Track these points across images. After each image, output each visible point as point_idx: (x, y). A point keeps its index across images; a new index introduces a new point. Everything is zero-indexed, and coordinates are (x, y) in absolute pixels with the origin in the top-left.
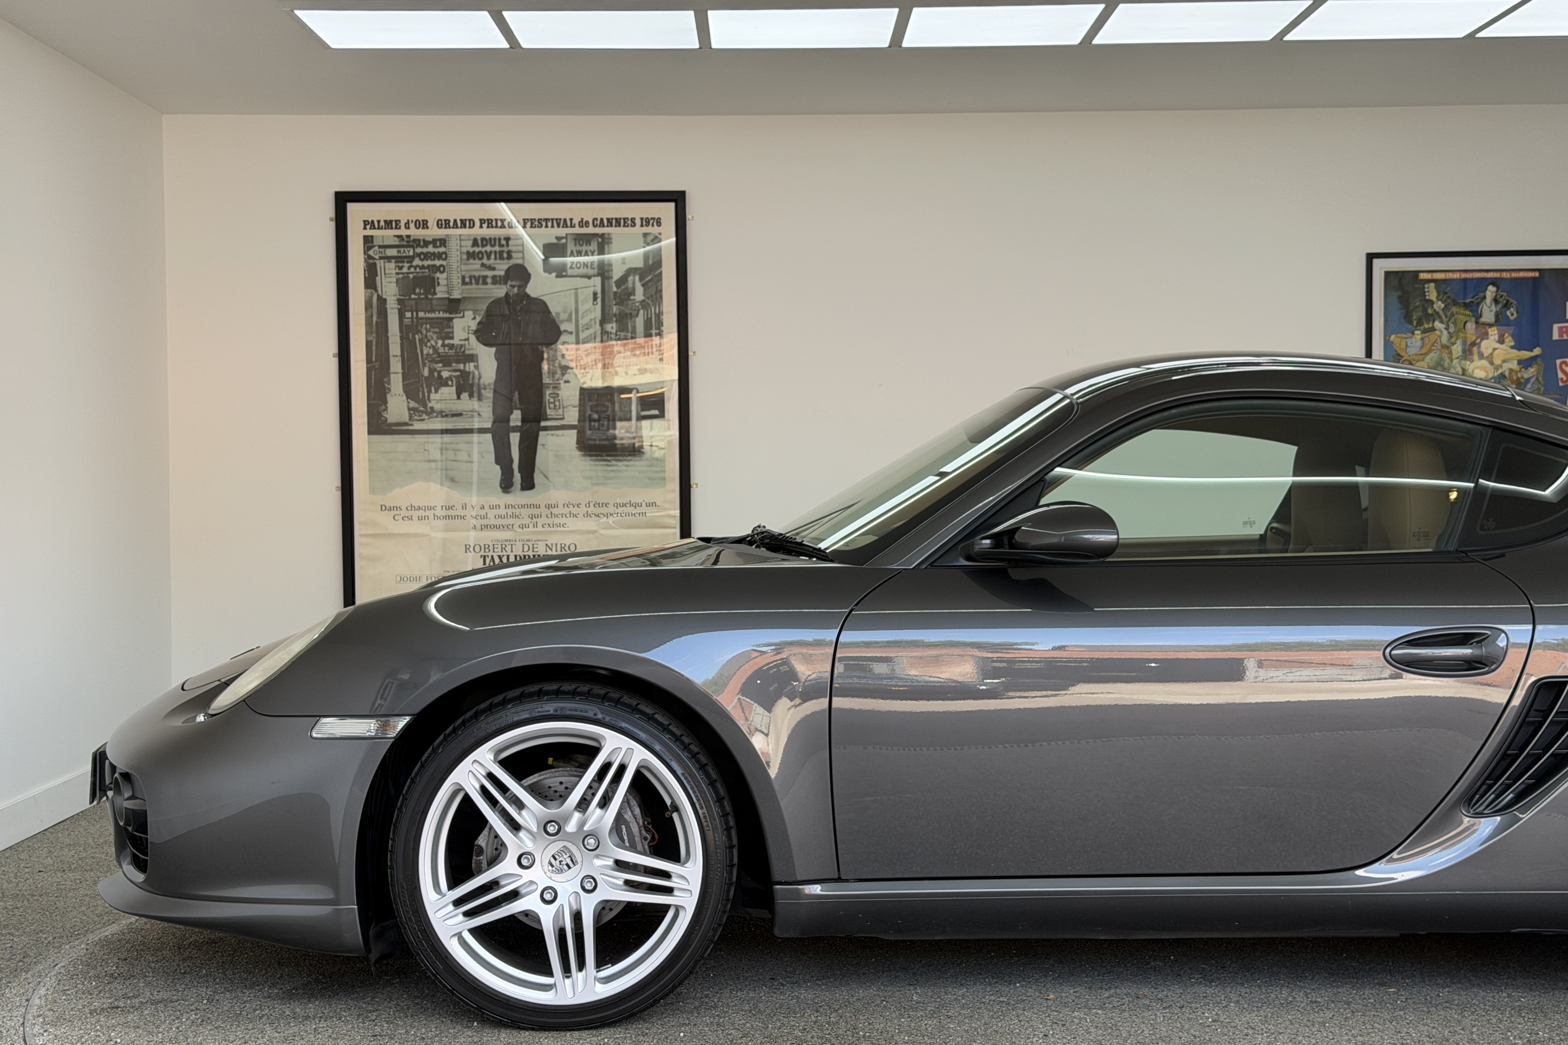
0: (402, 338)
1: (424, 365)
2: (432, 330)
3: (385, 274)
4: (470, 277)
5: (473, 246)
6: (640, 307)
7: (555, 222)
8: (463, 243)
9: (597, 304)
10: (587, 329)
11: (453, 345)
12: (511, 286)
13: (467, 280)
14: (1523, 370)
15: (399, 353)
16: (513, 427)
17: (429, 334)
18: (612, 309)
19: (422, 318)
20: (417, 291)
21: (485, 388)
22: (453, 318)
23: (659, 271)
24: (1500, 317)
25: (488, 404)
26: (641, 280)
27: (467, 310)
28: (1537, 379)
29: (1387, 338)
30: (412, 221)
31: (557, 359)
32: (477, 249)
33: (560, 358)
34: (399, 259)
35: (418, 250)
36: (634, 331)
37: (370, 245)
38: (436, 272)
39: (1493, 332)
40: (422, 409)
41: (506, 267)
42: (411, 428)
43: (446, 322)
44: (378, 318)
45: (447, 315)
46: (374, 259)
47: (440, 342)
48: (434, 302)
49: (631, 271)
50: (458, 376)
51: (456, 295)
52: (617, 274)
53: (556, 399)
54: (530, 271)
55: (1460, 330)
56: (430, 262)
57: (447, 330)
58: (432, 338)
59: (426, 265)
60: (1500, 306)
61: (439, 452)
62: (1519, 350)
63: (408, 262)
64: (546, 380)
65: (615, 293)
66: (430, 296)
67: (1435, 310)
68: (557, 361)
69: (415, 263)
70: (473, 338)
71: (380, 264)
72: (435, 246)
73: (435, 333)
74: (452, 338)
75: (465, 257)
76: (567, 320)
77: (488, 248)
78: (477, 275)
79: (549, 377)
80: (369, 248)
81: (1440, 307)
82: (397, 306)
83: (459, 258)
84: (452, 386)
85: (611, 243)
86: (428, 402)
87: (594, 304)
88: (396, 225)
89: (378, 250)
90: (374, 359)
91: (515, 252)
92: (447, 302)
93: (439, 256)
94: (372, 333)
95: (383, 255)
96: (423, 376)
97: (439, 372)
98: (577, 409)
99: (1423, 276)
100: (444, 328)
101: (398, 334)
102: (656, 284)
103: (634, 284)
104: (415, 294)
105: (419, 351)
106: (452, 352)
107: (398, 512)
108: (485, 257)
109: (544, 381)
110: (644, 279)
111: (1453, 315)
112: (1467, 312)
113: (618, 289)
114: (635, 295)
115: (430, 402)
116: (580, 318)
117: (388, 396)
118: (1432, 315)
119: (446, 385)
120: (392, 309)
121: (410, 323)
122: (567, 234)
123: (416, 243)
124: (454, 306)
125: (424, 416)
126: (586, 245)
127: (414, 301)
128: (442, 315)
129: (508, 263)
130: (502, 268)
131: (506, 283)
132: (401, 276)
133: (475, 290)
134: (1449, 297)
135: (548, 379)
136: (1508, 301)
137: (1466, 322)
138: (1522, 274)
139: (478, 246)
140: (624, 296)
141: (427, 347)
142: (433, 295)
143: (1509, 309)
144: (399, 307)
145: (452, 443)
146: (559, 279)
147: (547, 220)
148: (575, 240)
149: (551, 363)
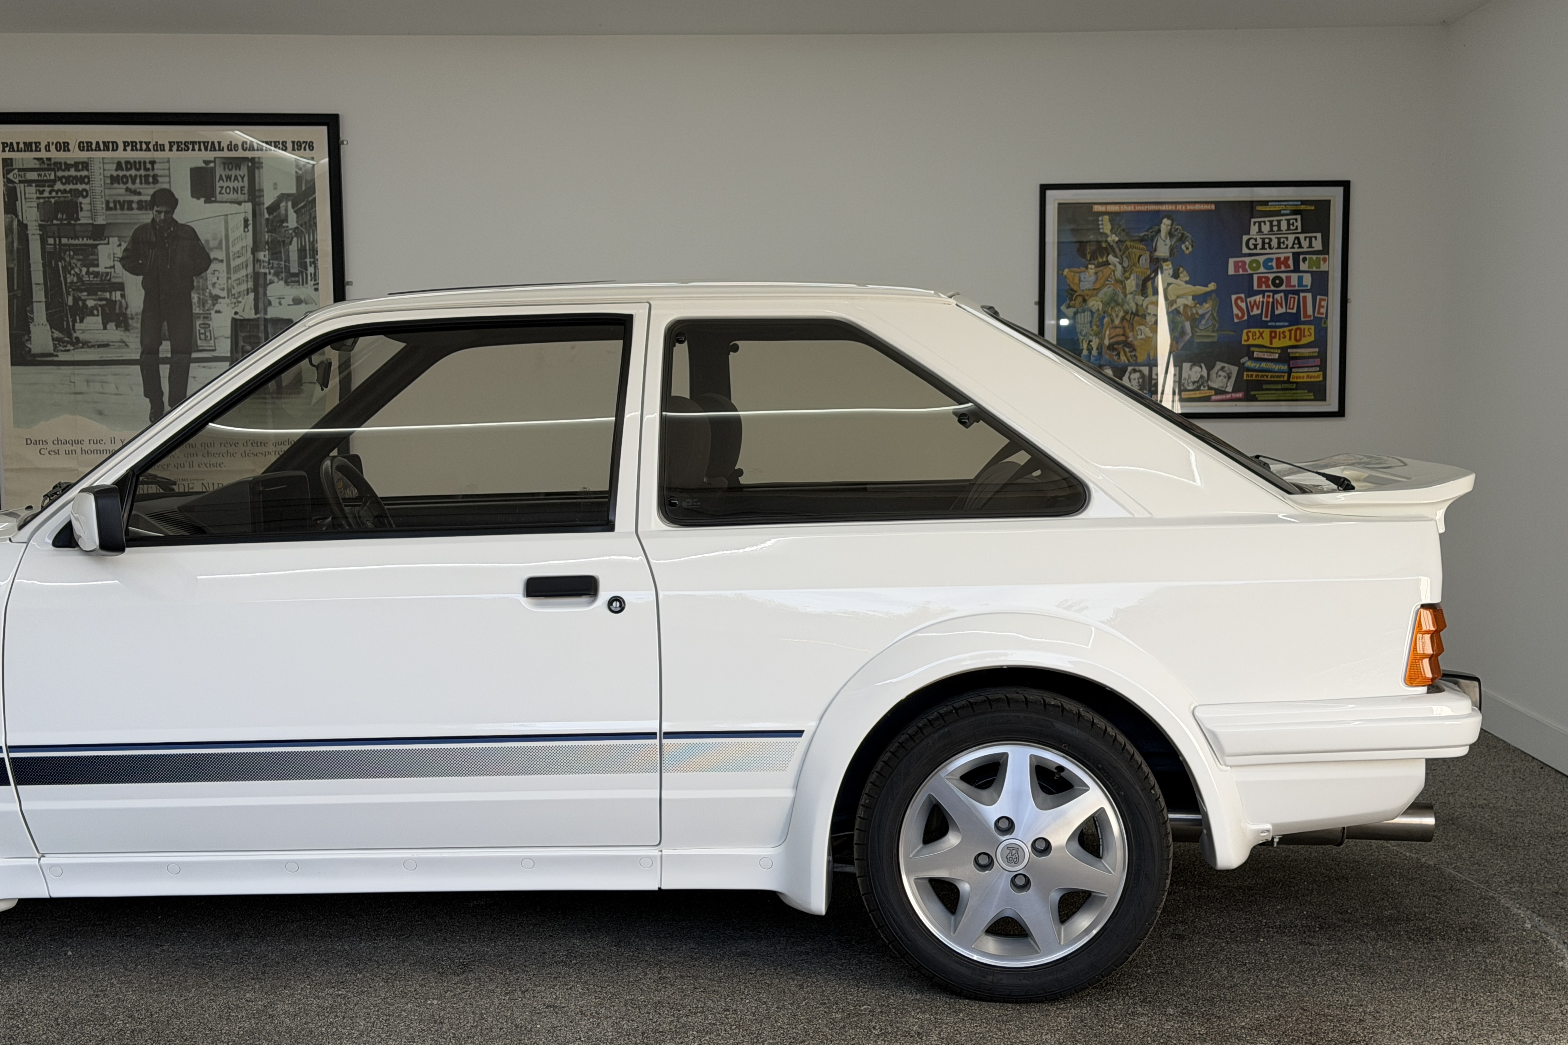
0: (44, 265)
1: (68, 294)
2: (76, 257)
3: (25, 198)
4: (115, 202)
5: (116, 170)
6: (294, 234)
7: (202, 145)
8: (106, 167)
9: (248, 231)
10: (239, 257)
11: (99, 272)
12: (157, 211)
13: (112, 205)
14: (1198, 305)
15: (42, 281)
16: (163, 358)
17: (74, 261)
18: (265, 236)
19: (65, 245)
20: (60, 216)
21: (132, 318)
22: (98, 245)
23: (313, 196)
24: (1175, 250)
25: (135, 335)
26: (293, 207)
27: (112, 237)
28: (1212, 314)
29: (1061, 272)
30: (53, 143)
31: (207, 288)
32: (121, 173)
33: (210, 287)
34: (39, 183)
35: (60, 174)
36: (287, 260)
37: (10, 168)
38: (79, 197)
39: (1168, 267)
40: (66, 339)
41: (152, 192)
42: (56, 359)
43: (90, 249)
44: (19, 243)
45: (91, 242)
46: (14, 182)
47: (84, 270)
48: (77, 228)
49: (283, 197)
50: (103, 305)
51: (100, 221)
52: (268, 200)
53: (207, 330)
54: (177, 196)
55: (1134, 265)
56: (72, 186)
57: (91, 257)
58: (76, 265)
59: (68, 189)
60: (1174, 240)
61: (86, 383)
62: (1194, 285)
63: (49, 186)
64: (196, 310)
65: (267, 219)
66: (73, 222)
67: (1109, 244)
68: (208, 291)
69: (56, 187)
70: (118, 265)
71: (20, 188)
72: (77, 170)
73: (78, 260)
74: (97, 266)
75: (108, 181)
76: (216, 248)
77: (133, 172)
78: (122, 200)
79: (199, 307)
80: (9, 172)
81: (1114, 241)
82: (38, 232)
83: (102, 182)
84: (98, 315)
85: (262, 168)
86: (72, 332)
87: (244, 231)
88: (36, 147)
89: (17, 173)
90: (16, 288)
91: (161, 176)
92: (91, 228)
93: (81, 180)
94: (13, 260)
95: (23, 179)
96: (66, 305)
97: (85, 300)
98: (229, 340)
99: (1096, 208)
100: (89, 256)
101: (41, 262)
102: (309, 210)
103: (286, 210)
104: (57, 220)
105: (62, 279)
106: (97, 280)
107: (45, 446)
108: (130, 181)
109: (194, 311)
110: (297, 205)
111: (1127, 248)
112: (1142, 246)
113: (269, 215)
114: (287, 222)
115: (75, 332)
116: (231, 245)
117: (31, 326)
118: (1106, 248)
119: (93, 315)
120: (34, 234)
121: (52, 250)
122: (215, 158)
123: (58, 166)
124: (99, 232)
125: (69, 347)
126: (236, 170)
127: (55, 228)
128: (85, 241)
129: (154, 188)
130: (147, 192)
131: (152, 209)
132: (42, 201)
133: (120, 216)
134: (1123, 230)
135: (198, 309)
136: (1183, 234)
137: (1140, 256)
138: (1197, 207)
139: (122, 170)
140: (276, 222)
141: (71, 275)
142: (76, 221)
143: (1184, 243)
144: (41, 233)
145: (100, 375)
146: (208, 205)
147: (193, 143)
148: (224, 164)
149: (201, 292)
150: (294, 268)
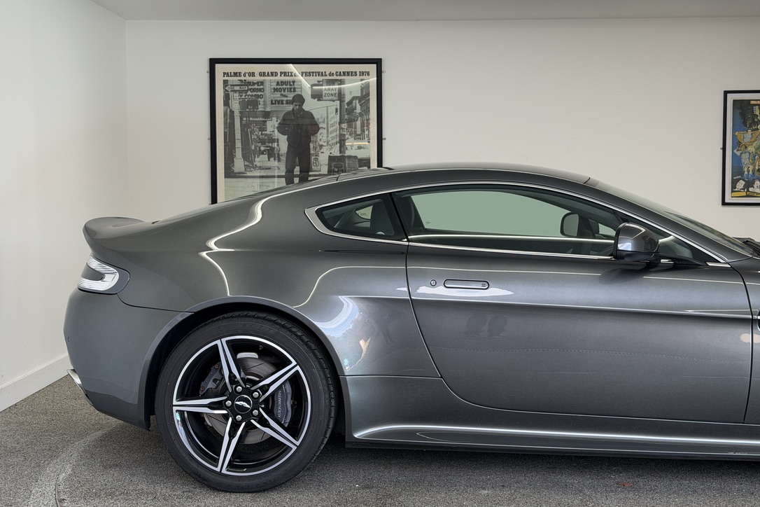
0: (241, 131)
1: (252, 144)
2: (256, 127)
3: (234, 99)
4: (275, 101)
5: (277, 85)
6: (359, 116)
7: (317, 73)
8: (272, 84)
10: (333, 126)
11: (266, 134)
12: (295, 105)
15: (240, 138)
16: (296, 175)
17: (255, 129)
18: (345, 117)
19: (252, 121)
20: (249, 107)
22: (267, 121)
23: (368, 98)
25: (283, 164)
26: (359, 103)
27: (274, 117)
29: (734, 133)
30: (247, 73)
32: (279, 87)
34: (240, 92)
35: (250, 87)
36: (356, 128)
37: (227, 84)
38: (259, 98)
40: (251, 166)
41: (293, 96)
42: (245, 175)
43: (263, 123)
45: (264, 119)
47: (260, 133)
48: (257, 113)
49: (354, 98)
50: (268, 149)
51: (268, 109)
52: (347, 99)
53: (317, 161)
54: (304, 98)
56: (255, 93)
57: (263, 127)
58: (256, 131)
59: (254, 95)
61: (259, 187)
63: (245, 93)
64: (312, 152)
65: (347, 109)
66: (255, 110)
67: (758, 120)
68: (318, 142)
69: (248, 94)
70: (276, 131)
72: (258, 85)
73: (258, 128)
74: (266, 131)
75: (273, 91)
77: (284, 86)
78: (278, 100)
80: (226, 86)
83: (270, 91)
84: (266, 154)
86: (254, 162)
87: (336, 114)
88: (239, 75)
89: (230, 87)
91: (298, 88)
92: (264, 113)
93: (260, 90)
95: (233, 90)
96: (251, 149)
97: (260, 147)
98: (327, 166)
99: (752, 102)
101: (240, 129)
102: (367, 105)
103: (356, 104)
104: (248, 109)
105: (250, 137)
106: (266, 138)
108: (283, 91)
110: (361, 102)
113: (348, 107)
114: (356, 110)
116: (329, 121)
118: (757, 122)
119: (263, 154)
121: (245, 123)
122: (323, 80)
123: (249, 83)
124: (267, 115)
125: (252, 169)
126: (333, 85)
127: (247, 113)
128: (261, 119)
129: (294, 94)
131: (293, 104)
132: (241, 100)
133: (277, 107)
139: (279, 85)
140: (351, 110)
141: (254, 135)
142: (257, 110)
144: (240, 115)
145: (266, 183)
146: (319, 102)
147: (313, 73)
148: (327, 82)
150: (359, 132)
